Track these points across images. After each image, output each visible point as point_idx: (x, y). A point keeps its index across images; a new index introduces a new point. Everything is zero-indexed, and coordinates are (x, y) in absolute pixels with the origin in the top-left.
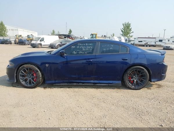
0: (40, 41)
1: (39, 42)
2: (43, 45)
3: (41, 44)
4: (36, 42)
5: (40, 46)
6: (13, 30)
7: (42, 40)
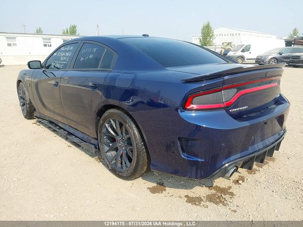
0: (242, 51)
1: (239, 53)
2: (247, 59)
3: (242, 58)
4: (235, 53)
5: (240, 61)
6: (233, 35)
7: (247, 49)
